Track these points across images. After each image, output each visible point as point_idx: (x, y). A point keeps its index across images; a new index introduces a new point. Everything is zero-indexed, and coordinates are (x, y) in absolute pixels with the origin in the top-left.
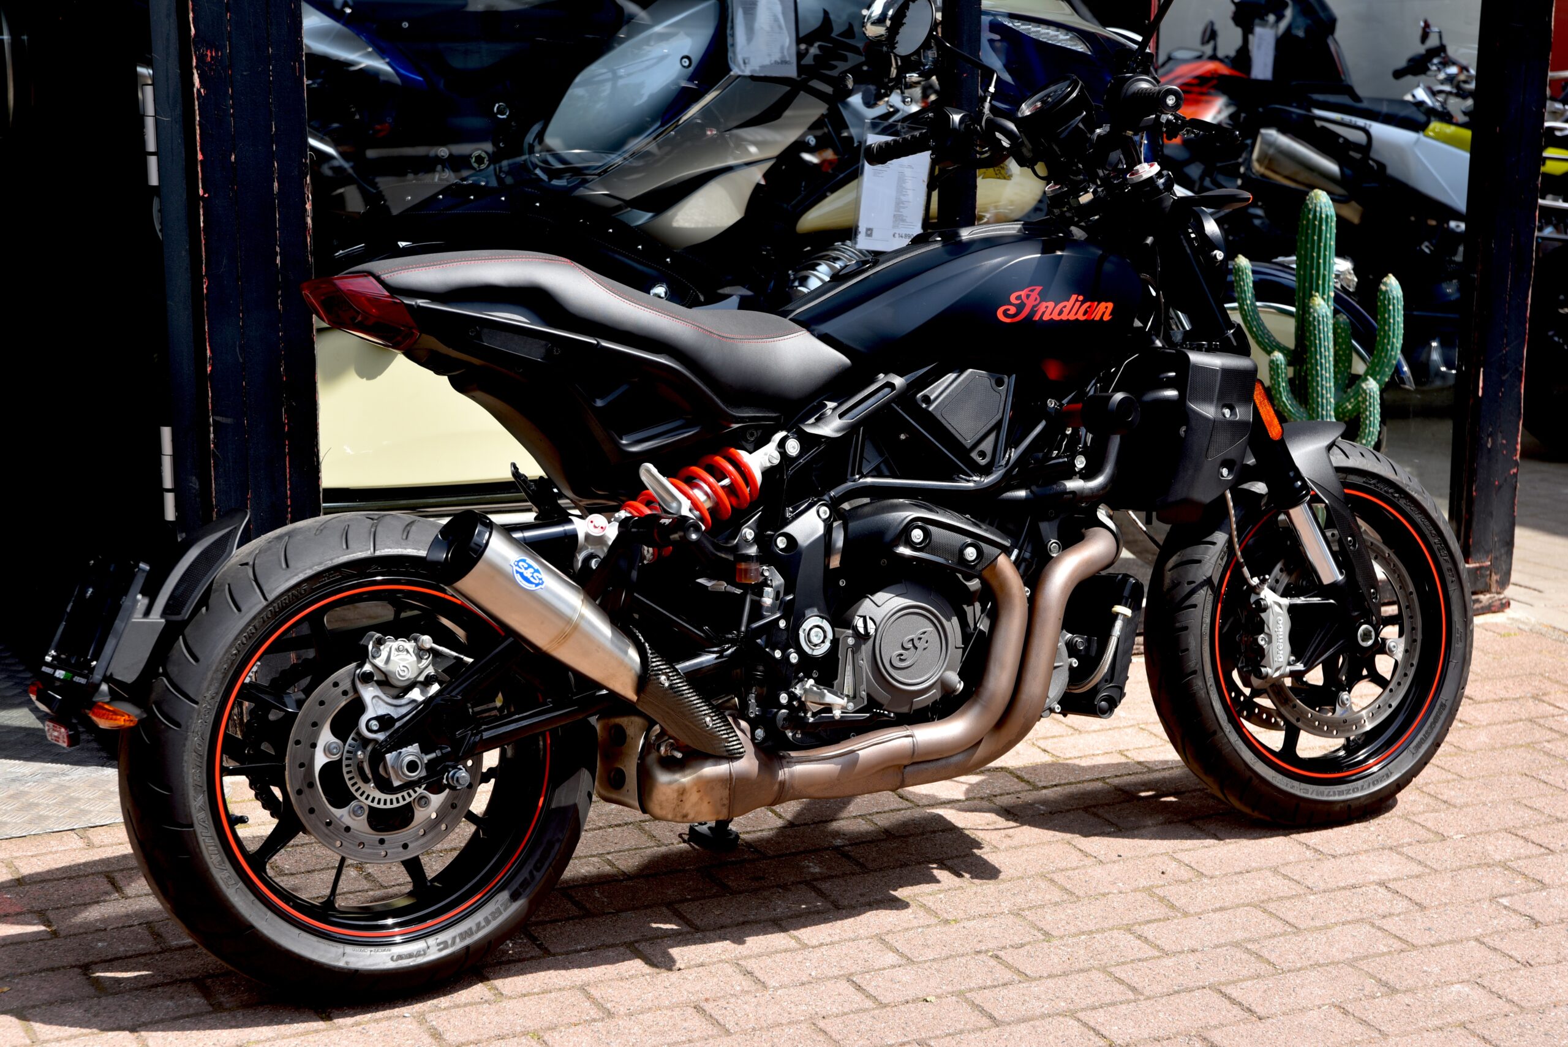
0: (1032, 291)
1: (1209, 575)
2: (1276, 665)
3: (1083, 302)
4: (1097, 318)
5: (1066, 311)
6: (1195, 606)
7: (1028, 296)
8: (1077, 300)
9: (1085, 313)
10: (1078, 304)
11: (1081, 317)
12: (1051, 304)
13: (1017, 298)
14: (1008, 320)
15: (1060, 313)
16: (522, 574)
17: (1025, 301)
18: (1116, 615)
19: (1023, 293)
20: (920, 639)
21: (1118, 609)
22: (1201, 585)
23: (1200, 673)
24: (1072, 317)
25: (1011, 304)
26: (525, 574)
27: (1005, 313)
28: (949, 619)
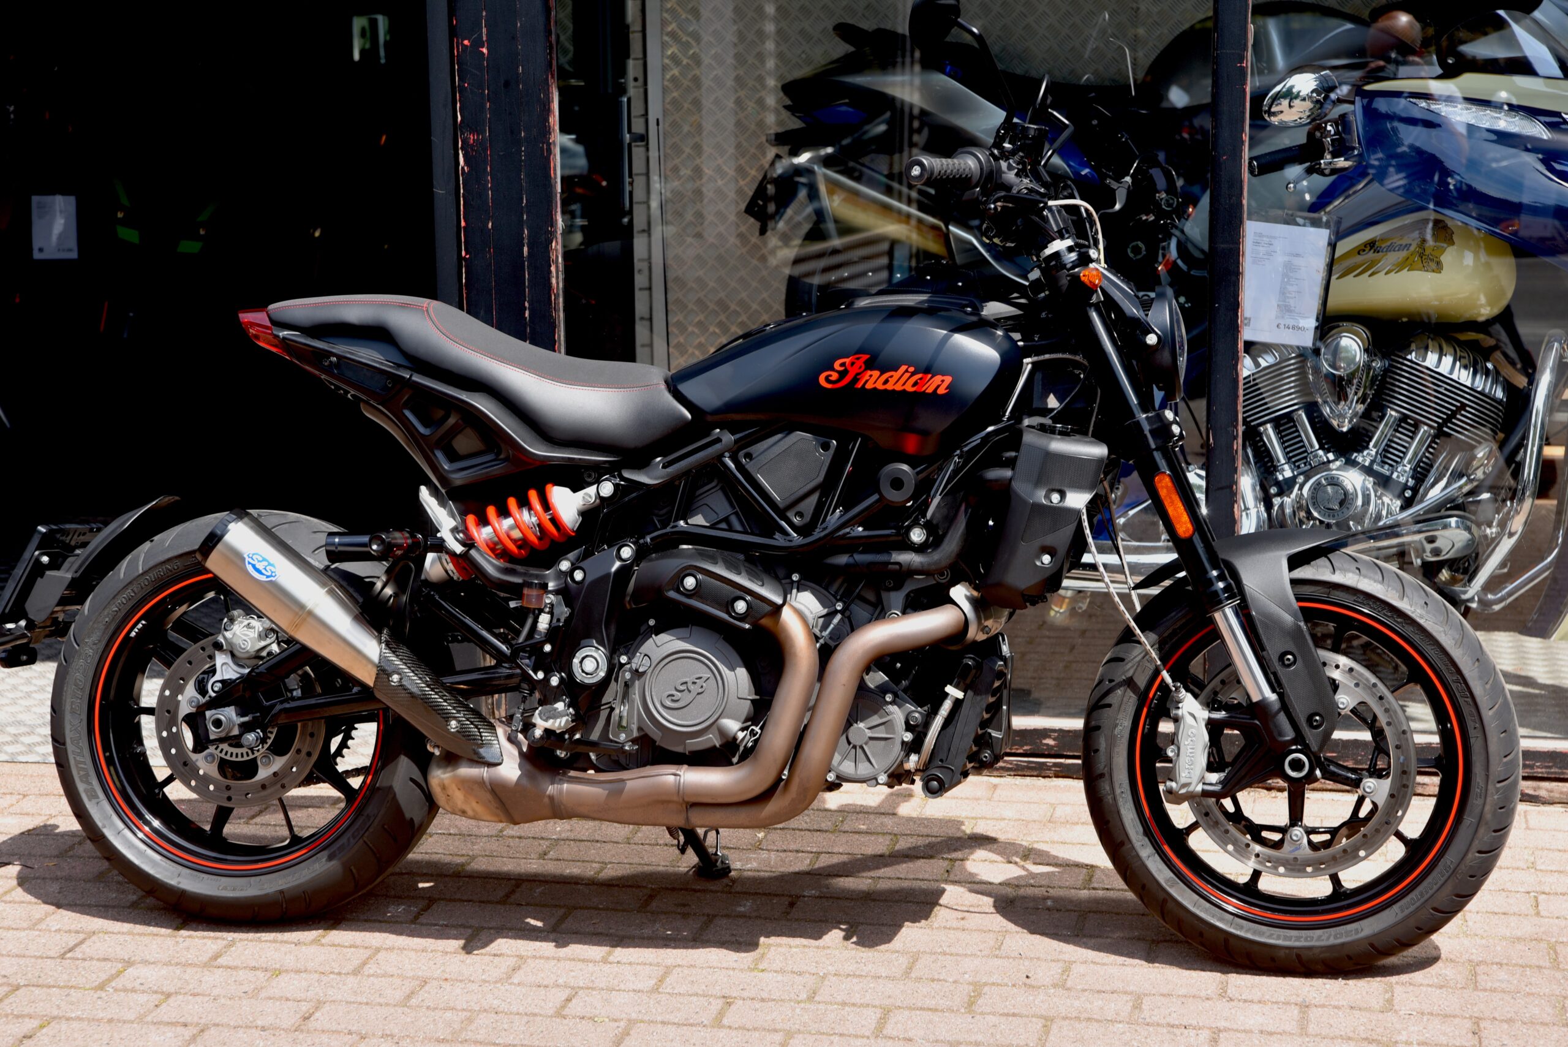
0: (858, 359)
1: (1130, 674)
2: (1183, 780)
3: (913, 374)
4: (930, 390)
5: (892, 381)
6: (1109, 706)
7: (853, 364)
8: (907, 371)
9: (915, 384)
10: (907, 375)
11: (909, 388)
12: (876, 373)
13: (843, 365)
14: (829, 386)
15: (886, 382)
16: (254, 566)
17: (849, 368)
18: (947, 694)
19: (847, 361)
20: (694, 683)
21: (949, 689)
22: (1120, 685)
23: (1107, 776)
24: (898, 387)
25: (833, 369)
26: (257, 566)
27: (827, 379)
28: (732, 669)
